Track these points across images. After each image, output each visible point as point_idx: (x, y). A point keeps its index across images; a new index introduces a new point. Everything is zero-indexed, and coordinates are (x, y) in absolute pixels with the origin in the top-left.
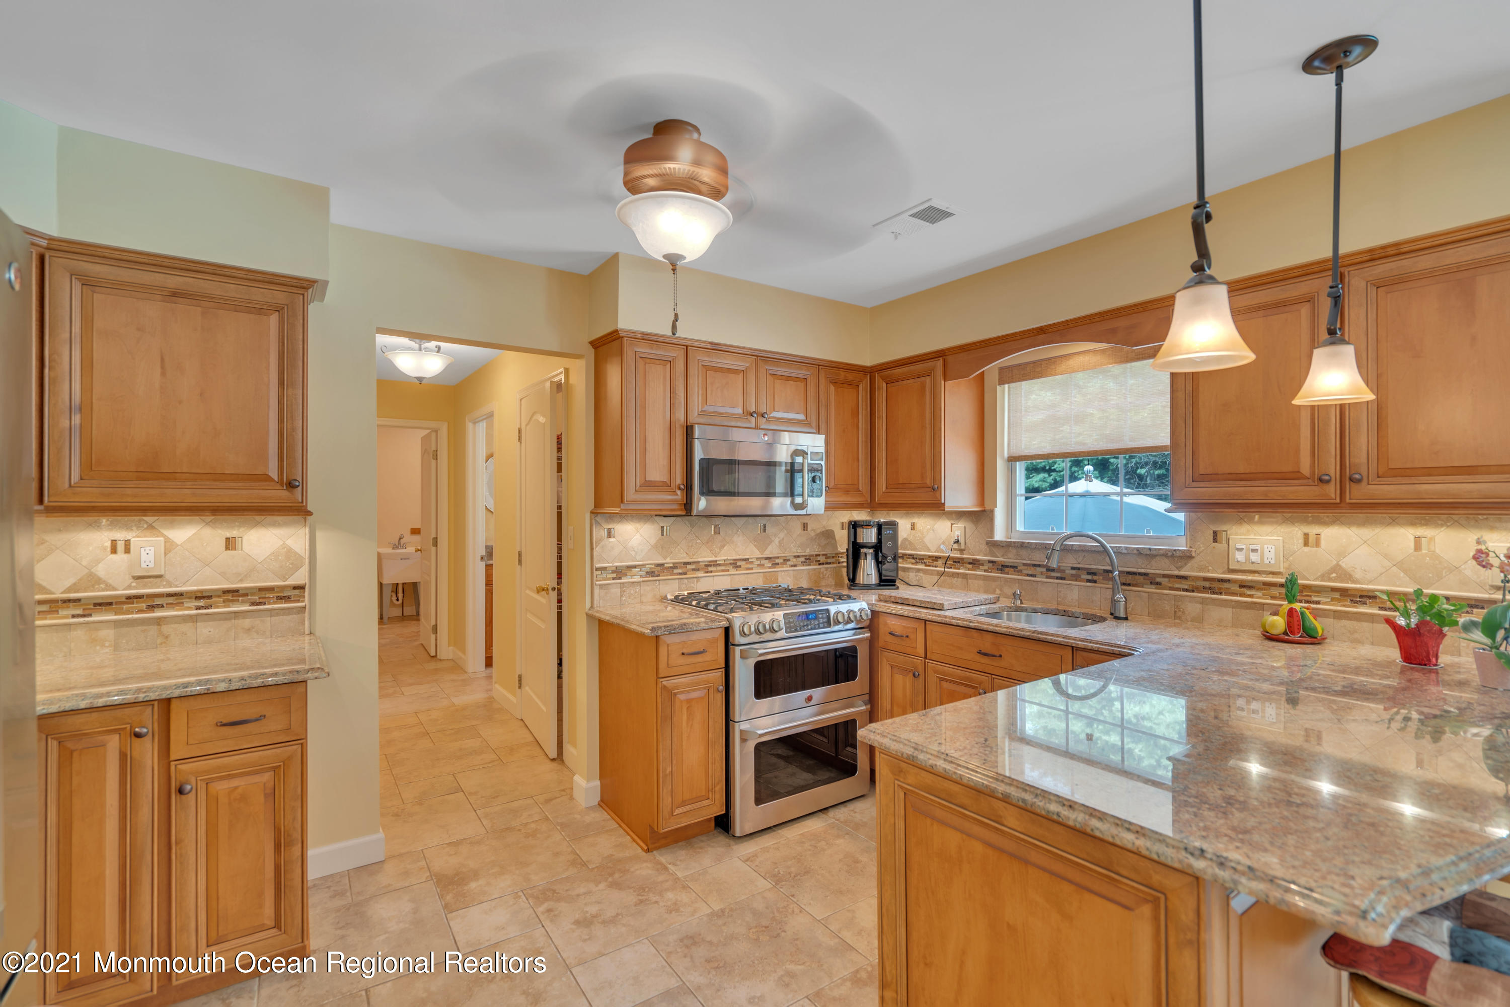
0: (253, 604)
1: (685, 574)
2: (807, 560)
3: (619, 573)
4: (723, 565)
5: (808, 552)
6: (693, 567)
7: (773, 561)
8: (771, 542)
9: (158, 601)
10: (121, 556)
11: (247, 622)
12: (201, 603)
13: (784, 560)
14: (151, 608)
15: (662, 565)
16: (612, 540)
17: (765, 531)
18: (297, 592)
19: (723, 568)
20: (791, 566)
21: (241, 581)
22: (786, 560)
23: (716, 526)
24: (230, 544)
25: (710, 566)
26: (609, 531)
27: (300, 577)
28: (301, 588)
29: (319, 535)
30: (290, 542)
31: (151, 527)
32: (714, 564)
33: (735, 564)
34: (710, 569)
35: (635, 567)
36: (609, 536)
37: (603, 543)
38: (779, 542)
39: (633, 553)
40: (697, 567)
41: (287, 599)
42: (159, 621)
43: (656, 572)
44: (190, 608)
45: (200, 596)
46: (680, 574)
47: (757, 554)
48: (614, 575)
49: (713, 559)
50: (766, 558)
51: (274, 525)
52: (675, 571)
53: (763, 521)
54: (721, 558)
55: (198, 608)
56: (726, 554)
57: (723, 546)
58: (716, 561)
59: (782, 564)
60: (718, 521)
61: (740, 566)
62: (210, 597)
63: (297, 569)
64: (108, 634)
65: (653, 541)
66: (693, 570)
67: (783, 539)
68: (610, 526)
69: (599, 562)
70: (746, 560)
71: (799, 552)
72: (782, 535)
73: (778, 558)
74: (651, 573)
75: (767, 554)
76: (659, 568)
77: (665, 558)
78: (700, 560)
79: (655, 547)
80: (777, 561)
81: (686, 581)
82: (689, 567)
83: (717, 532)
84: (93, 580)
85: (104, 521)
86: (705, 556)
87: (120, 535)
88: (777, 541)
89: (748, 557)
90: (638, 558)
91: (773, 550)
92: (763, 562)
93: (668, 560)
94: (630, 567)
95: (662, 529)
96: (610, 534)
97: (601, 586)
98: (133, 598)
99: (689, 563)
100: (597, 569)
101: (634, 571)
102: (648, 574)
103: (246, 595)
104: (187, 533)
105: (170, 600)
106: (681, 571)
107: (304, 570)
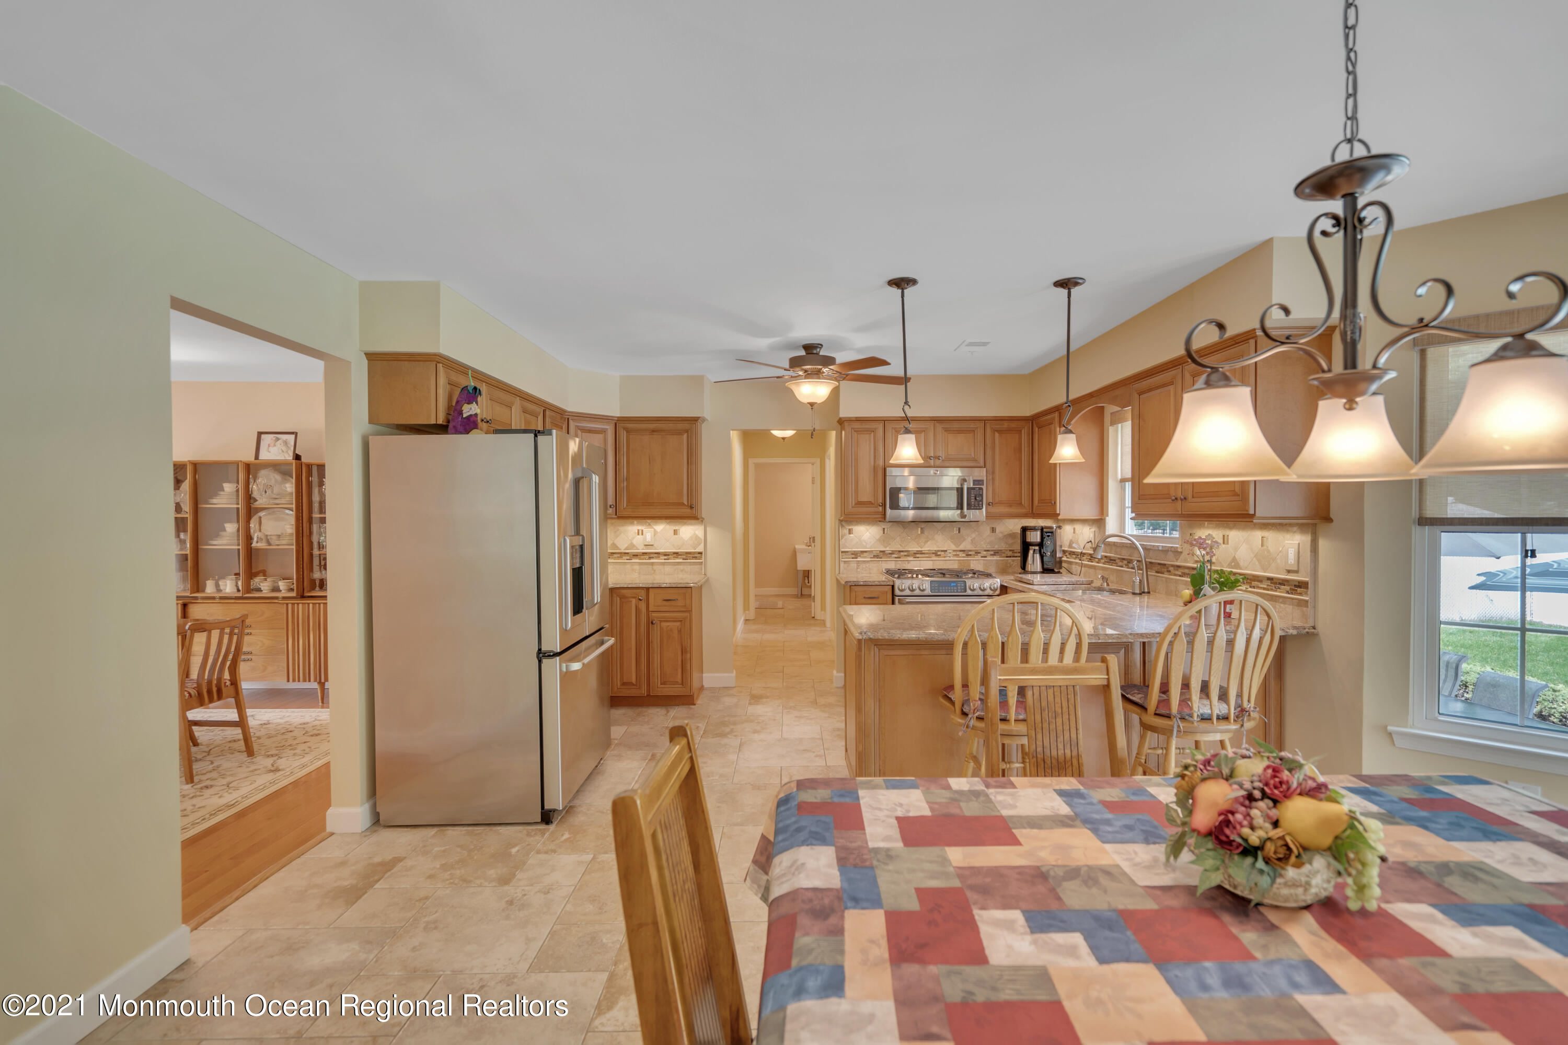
0: (683, 559)
1: (900, 558)
2: (996, 553)
3: (856, 554)
4: (927, 553)
5: (996, 547)
6: (906, 554)
7: (967, 553)
8: (965, 540)
9: (652, 556)
10: (640, 537)
11: (681, 567)
12: (666, 557)
13: (976, 553)
14: (650, 558)
15: (883, 552)
16: (851, 535)
17: (959, 532)
18: (699, 555)
19: (927, 555)
20: (982, 557)
21: (679, 549)
22: (977, 553)
23: (921, 528)
24: (675, 532)
25: (918, 554)
26: (850, 530)
27: (700, 549)
28: (701, 553)
29: (708, 529)
30: (697, 532)
31: (650, 525)
32: (921, 553)
33: (936, 554)
34: (917, 556)
35: (866, 552)
36: (850, 533)
37: (845, 537)
38: (972, 540)
39: (864, 544)
40: (908, 554)
41: (696, 558)
42: (652, 564)
43: (880, 555)
44: (662, 559)
45: (666, 554)
46: (896, 558)
47: (954, 547)
48: (853, 556)
49: (920, 549)
50: (961, 551)
51: (691, 524)
52: (893, 556)
53: (958, 525)
54: (926, 548)
55: (665, 559)
56: (929, 547)
57: (926, 542)
58: (922, 551)
59: (974, 555)
60: (922, 525)
61: (940, 555)
62: (668, 555)
63: (700, 544)
64: (637, 567)
65: (878, 537)
66: (905, 556)
67: (974, 538)
68: (850, 528)
69: (843, 548)
70: (945, 551)
71: (989, 548)
72: (973, 535)
73: (970, 551)
75: (961, 548)
76: (881, 553)
77: (886, 547)
78: (910, 549)
79: (879, 540)
80: (970, 553)
81: (900, 562)
82: (902, 553)
83: (923, 532)
84: (632, 546)
85: (635, 522)
86: (914, 548)
87: (640, 528)
88: (969, 539)
89: (945, 549)
90: (868, 547)
91: (966, 545)
92: (958, 553)
93: (888, 549)
94: (863, 552)
95: (884, 529)
96: (850, 532)
97: (845, 562)
98: (644, 554)
99: (902, 551)
100: (842, 552)
101: (865, 554)
102: (875, 556)
103: (681, 555)
104: (661, 527)
105: (656, 555)
106: (896, 556)
107: (702, 545)
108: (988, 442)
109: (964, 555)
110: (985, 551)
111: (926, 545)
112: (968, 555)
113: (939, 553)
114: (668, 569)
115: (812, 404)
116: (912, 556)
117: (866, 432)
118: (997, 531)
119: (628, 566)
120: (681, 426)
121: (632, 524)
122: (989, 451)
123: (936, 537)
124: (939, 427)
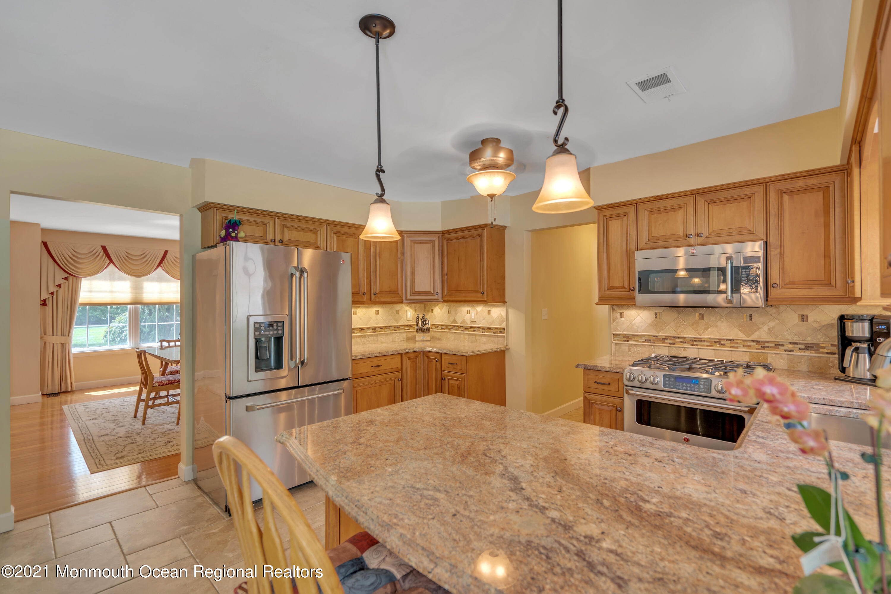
0: (494, 333)
1: (674, 344)
2: (808, 347)
3: (627, 338)
4: (707, 342)
5: (809, 340)
6: (681, 340)
7: (763, 345)
8: (759, 328)
9: (476, 329)
10: (468, 315)
11: (492, 339)
12: (483, 331)
13: (776, 345)
14: (474, 331)
15: (656, 336)
16: (623, 319)
17: (751, 319)
18: (503, 331)
19: (708, 344)
20: (785, 351)
21: (491, 325)
22: (778, 345)
23: (700, 314)
24: (489, 312)
25: (696, 341)
26: (621, 314)
27: (504, 326)
28: (504, 329)
29: (510, 310)
30: (501, 313)
31: (474, 307)
32: (700, 340)
33: (719, 342)
34: (695, 343)
35: (637, 335)
36: (621, 317)
37: (617, 321)
38: (769, 329)
39: (636, 328)
40: (684, 341)
41: (501, 332)
42: (475, 335)
43: (652, 340)
44: (481, 332)
45: (483, 329)
46: (670, 344)
47: (742, 336)
48: (625, 339)
49: (698, 336)
50: (753, 341)
51: (498, 306)
52: (666, 341)
53: (750, 311)
54: (706, 336)
55: (483, 332)
56: (710, 334)
57: (707, 329)
58: (701, 338)
59: (773, 347)
60: (702, 311)
61: (725, 344)
62: (485, 329)
63: (504, 322)
64: (467, 336)
65: (650, 321)
66: (682, 342)
67: (774, 327)
68: (621, 311)
69: (615, 331)
70: (731, 341)
71: (796, 339)
72: (772, 324)
73: (768, 342)
74: (649, 341)
75: (754, 337)
76: (654, 338)
77: (659, 332)
78: (685, 336)
79: (651, 325)
80: (767, 345)
81: (675, 349)
82: (677, 340)
83: (702, 317)
84: (464, 321)
85: (466, 305)
86: (691, 334)
87: (469, 308)
88: (766, 328)
89: (731, 338)
90: (639, 331)
91: (762, 334)
92: (749, 344)
93: (660, 334)
94: (634, 336)
95: (656, 314)
96: (621, 315)
97: (616, 344)
98: (471, 327)
99: (678, 338)
100: (614, 334)
101: (637, 339)
102: (647, 341)
103: (492, 330)
104: (480, 308)
105: (477, 329)
106: (671, 342)
107: (505, 323)
108: (773, 209)
109: (757, 346)
110: (791, 343)
111: (706, 332)
112: (764, 347)
113: (723, 342)
114: (484, 339)
115: (492, 196)
116: (689, 342)
117: (617, 218)
118: (810, 319)
119: (462, 336)
120: (476, 232)
121: (464, 306)
122: (773, 221)
123: (719, 323)
124: (701, 202)
